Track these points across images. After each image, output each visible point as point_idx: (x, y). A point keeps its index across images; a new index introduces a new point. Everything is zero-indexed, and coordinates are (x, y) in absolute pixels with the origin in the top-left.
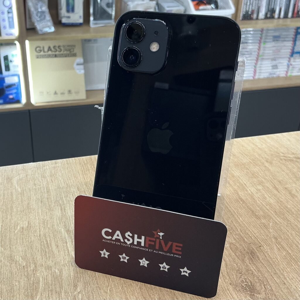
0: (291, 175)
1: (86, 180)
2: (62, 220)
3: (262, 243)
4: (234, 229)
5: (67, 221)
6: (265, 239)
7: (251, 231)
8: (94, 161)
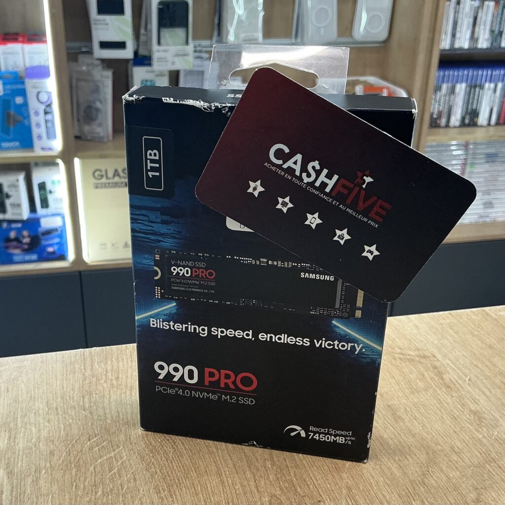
0: (403, 384)
1: (65, 389)
2: (5, 454)
3: (324, 497)
4: (284, 472)
5: (13, 456)
6: (330, 489)
7: (311, 475)
8: (86, 358)
